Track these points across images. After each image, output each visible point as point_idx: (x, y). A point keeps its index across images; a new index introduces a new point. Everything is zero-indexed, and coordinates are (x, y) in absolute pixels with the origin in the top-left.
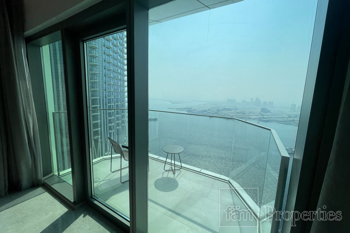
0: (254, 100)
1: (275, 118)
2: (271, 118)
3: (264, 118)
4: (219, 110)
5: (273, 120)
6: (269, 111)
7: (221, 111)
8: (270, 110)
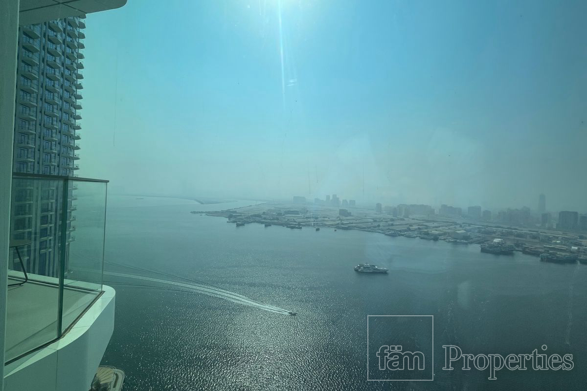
0: (331, 198)
1: (357, 223)
2: (352, 223)
3: (343, 224)
4: (280, 214)
5: (355, 227)
6: (349, 214)
7: (284, 215)
8: (351, 213)
